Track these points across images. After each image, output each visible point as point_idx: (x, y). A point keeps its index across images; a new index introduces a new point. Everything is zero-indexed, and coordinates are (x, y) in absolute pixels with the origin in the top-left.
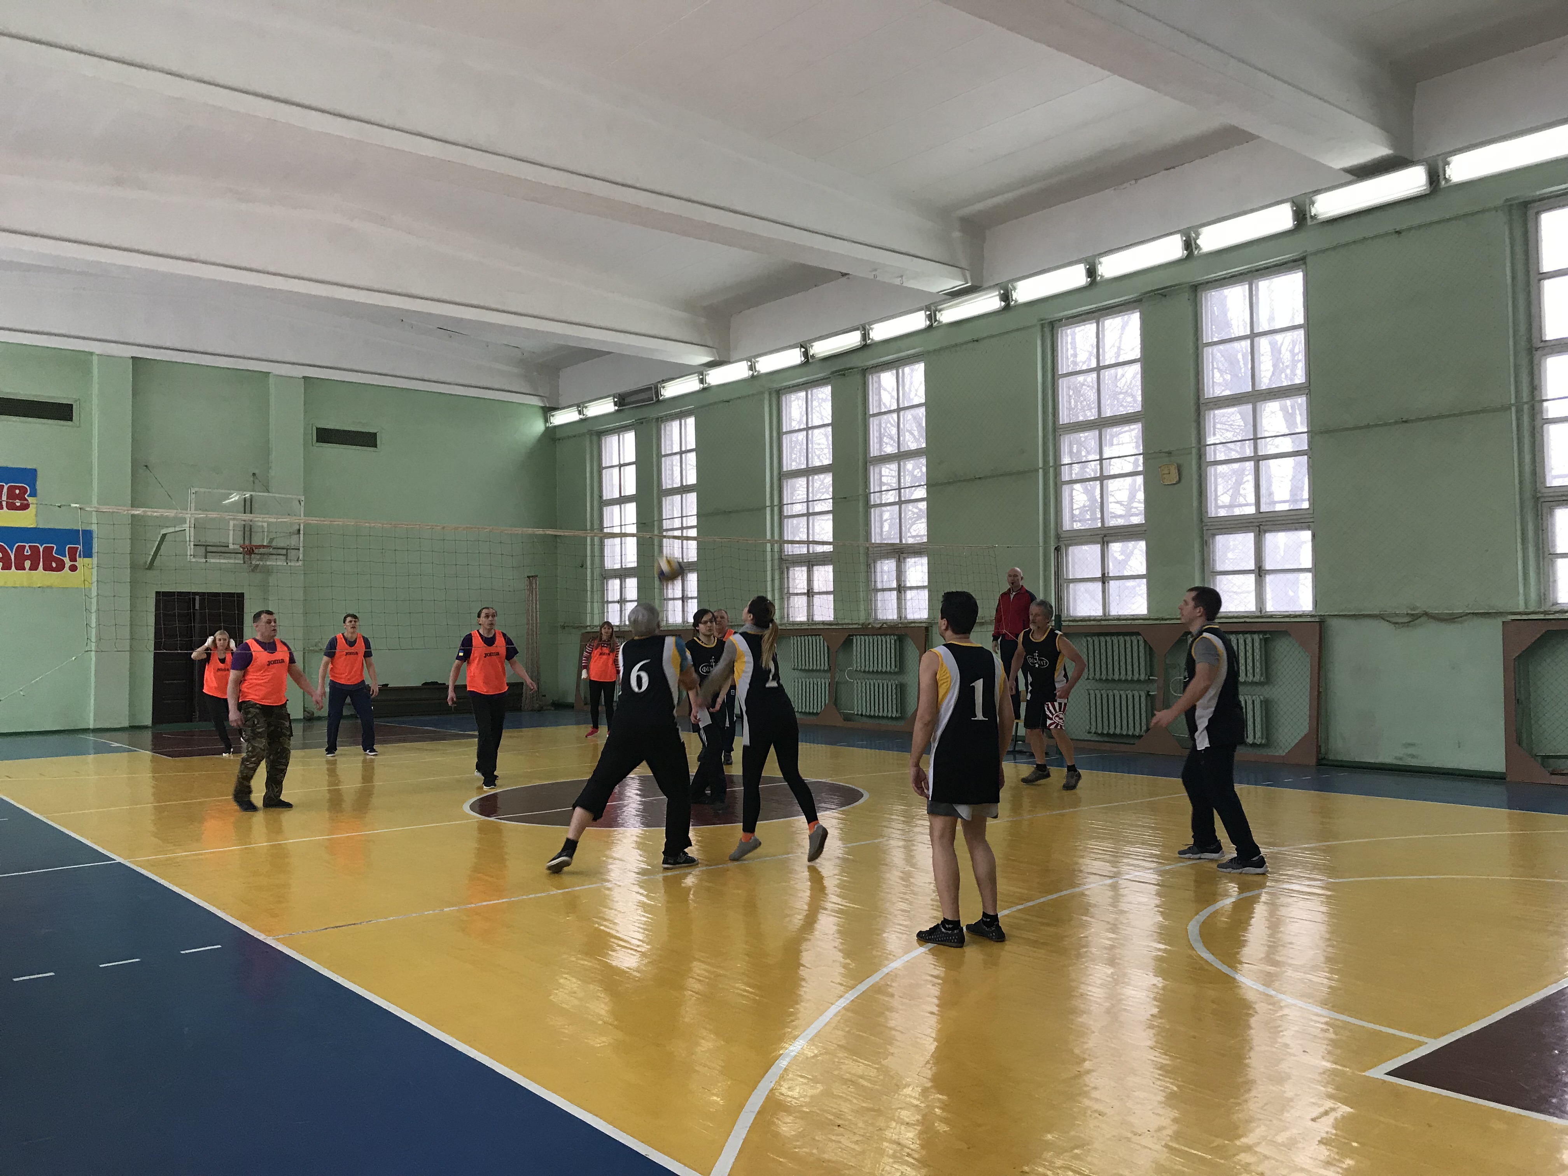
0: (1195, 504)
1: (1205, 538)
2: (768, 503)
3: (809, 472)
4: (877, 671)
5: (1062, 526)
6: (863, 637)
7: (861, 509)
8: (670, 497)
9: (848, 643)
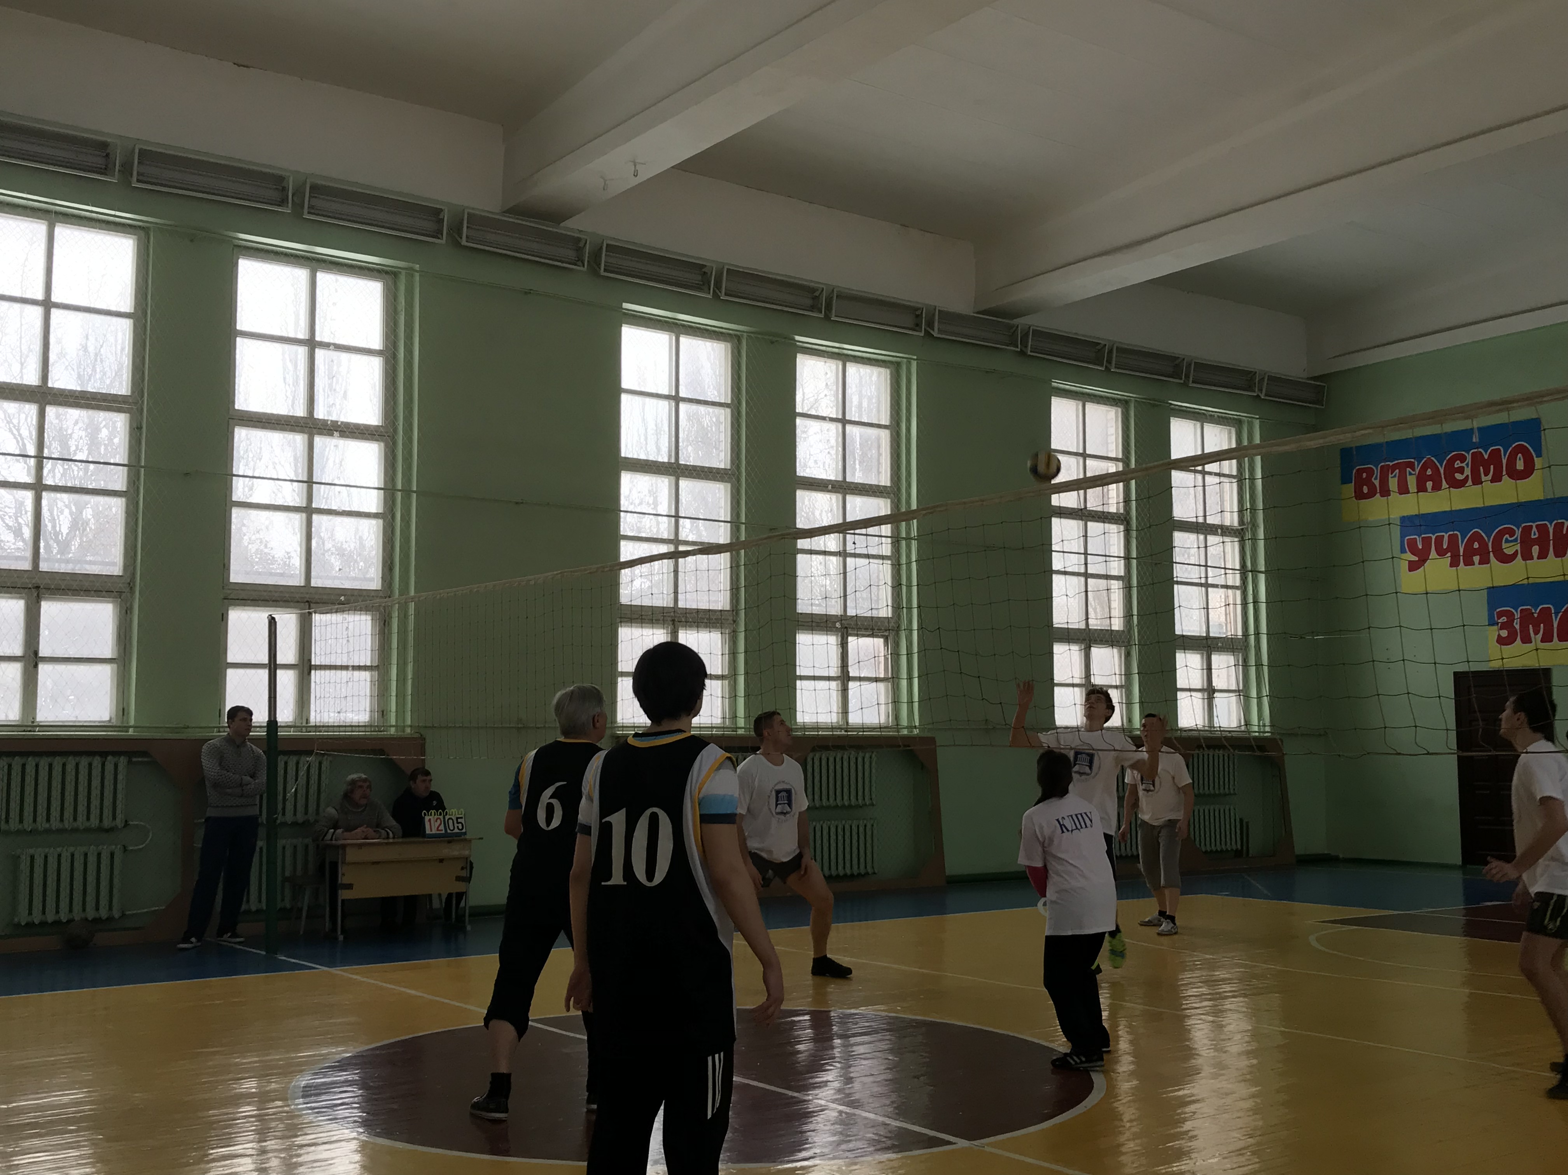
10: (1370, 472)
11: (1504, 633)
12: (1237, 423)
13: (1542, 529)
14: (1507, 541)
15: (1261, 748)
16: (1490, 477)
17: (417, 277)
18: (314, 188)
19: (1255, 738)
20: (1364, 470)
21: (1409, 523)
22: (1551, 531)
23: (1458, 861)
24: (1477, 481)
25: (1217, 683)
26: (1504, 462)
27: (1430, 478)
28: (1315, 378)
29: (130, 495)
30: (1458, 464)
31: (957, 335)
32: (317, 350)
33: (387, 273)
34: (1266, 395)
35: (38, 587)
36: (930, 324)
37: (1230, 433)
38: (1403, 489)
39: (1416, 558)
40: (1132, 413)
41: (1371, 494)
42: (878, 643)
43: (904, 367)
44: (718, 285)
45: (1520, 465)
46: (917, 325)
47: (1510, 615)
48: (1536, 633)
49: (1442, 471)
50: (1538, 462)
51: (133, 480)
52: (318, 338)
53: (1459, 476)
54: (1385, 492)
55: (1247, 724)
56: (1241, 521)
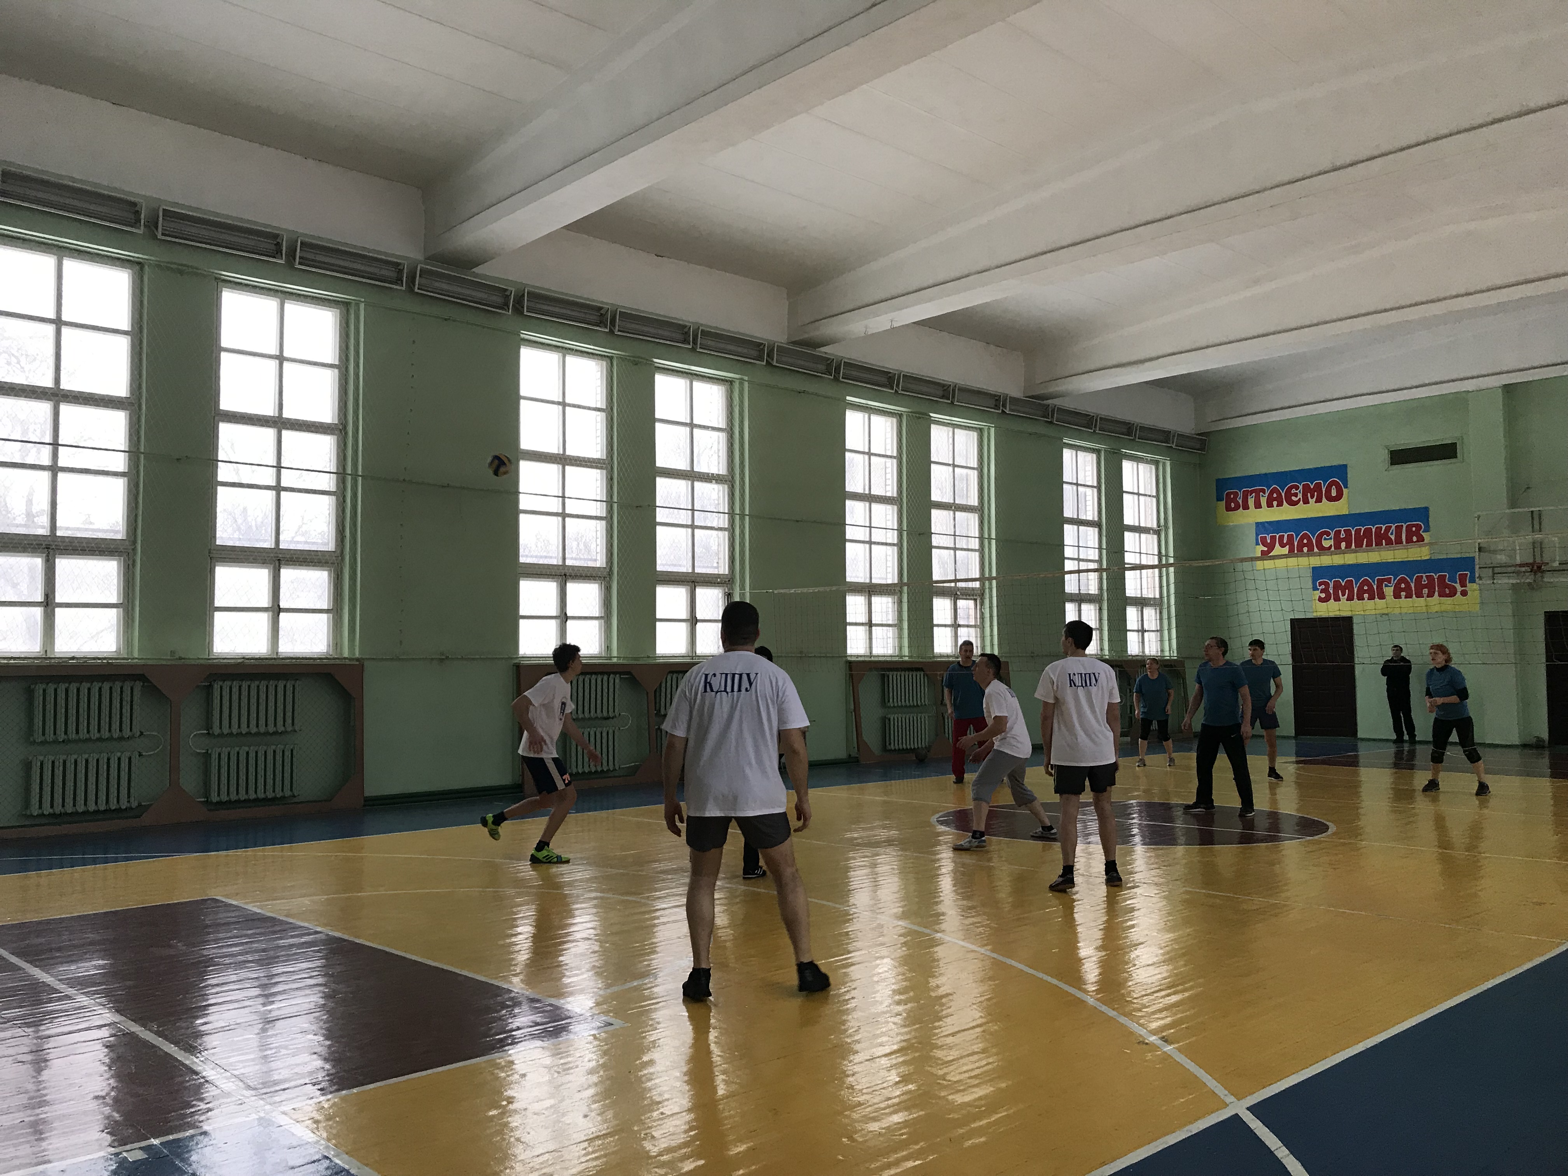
10: (1236, 494)
11: (1323, 595)
12: (1156, 463)
13: (1348, 532)
14: (1325, 539)
15: (1171, 666)
16: (1314, 499)
17: (746, 384)
18: (702, 331)
19: (1168, 660)
20: (1232, 493)
21: (1261, 527)
22: (1353, 533)
23: (1293, 733)
24: (1306, 502)
25: (1146, 627)
26: (1324, 490)
27: (1275, 499)
28: (1198, 434)
29: (608, 519)
30: (1293, 491)
31: (1019, 412)
32: (695, 430)
33: (727, 381)
34: (1176, 446)
35: (565, 575)
36: (1004, 406)
37: (1151, 469)
38: (1258, 506)
39: (1266, 549)
40: (1103, 458)
41: (1237, 508)
42: (971, 603)
43: (986, 432)
44: (898, 385)
45: (1334, 493)
46: (996, 406)
47: (1327, 584)
48: (1343, 595)
49: (1283, 495)
50: (1345, 491)
51: (610, 511)
52: (695, 422)
53: (1294, 498)
54: (1246, 507)
55: (1162, 651)
56: (1159, 526)
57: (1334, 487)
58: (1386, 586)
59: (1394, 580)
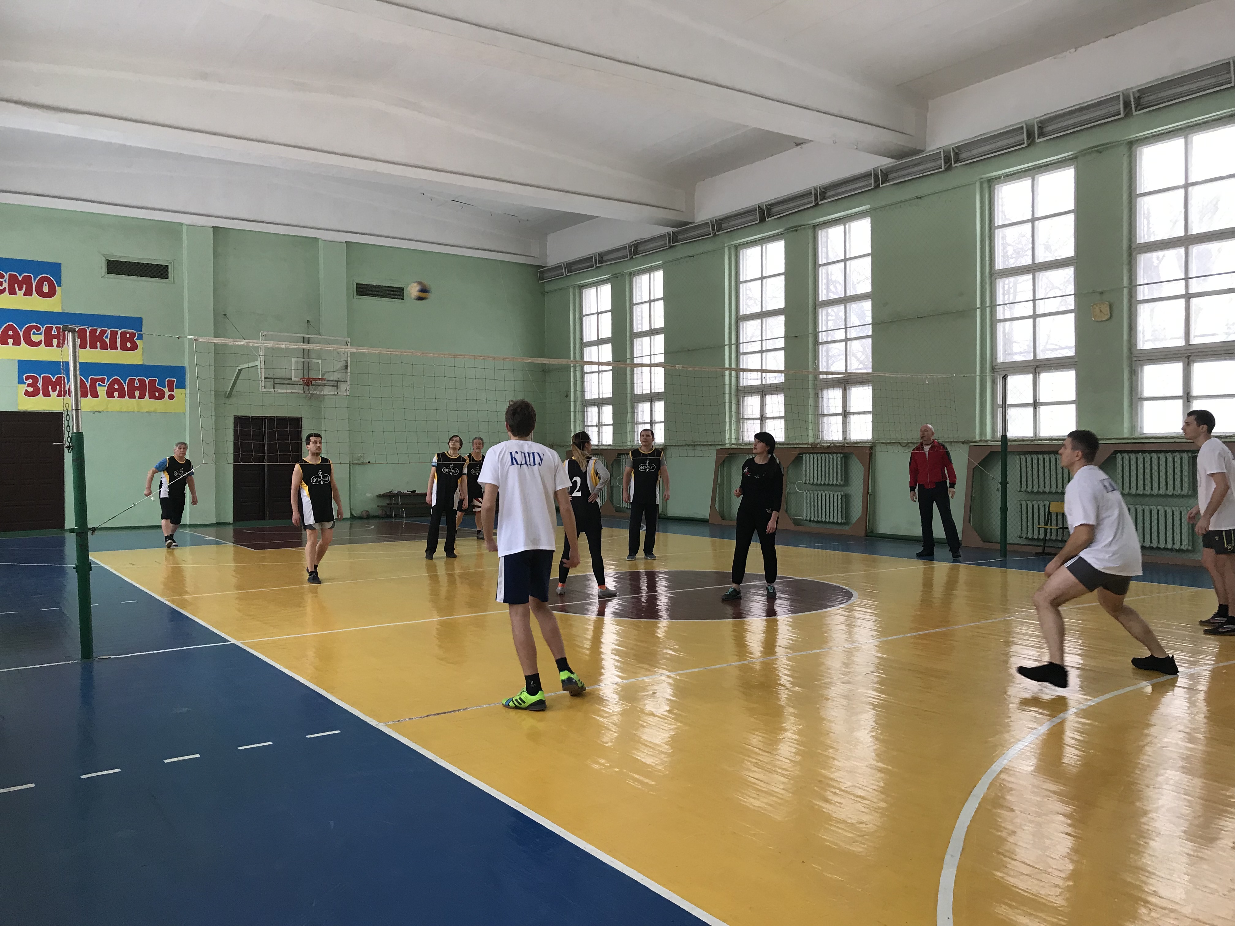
0: (1125, 336)
1: (1133, 368)
2: (727, 342)
3: (763, 315)
4: (825, 484)
5: (996, 359)
6: (811, 455)
7: (811, 346)
8: (640, 339)
9: (798, 459)
11: (30, 389)
14: (34, 333)
16: (23, 292)
24: (13, 292)
26: (34, 285)
45: (46, 289)
47: (35, 380)
48: (54, 391)
50: (58, 289)
57: (45, 283)
58: (100, 385)
59: (108, 381)
